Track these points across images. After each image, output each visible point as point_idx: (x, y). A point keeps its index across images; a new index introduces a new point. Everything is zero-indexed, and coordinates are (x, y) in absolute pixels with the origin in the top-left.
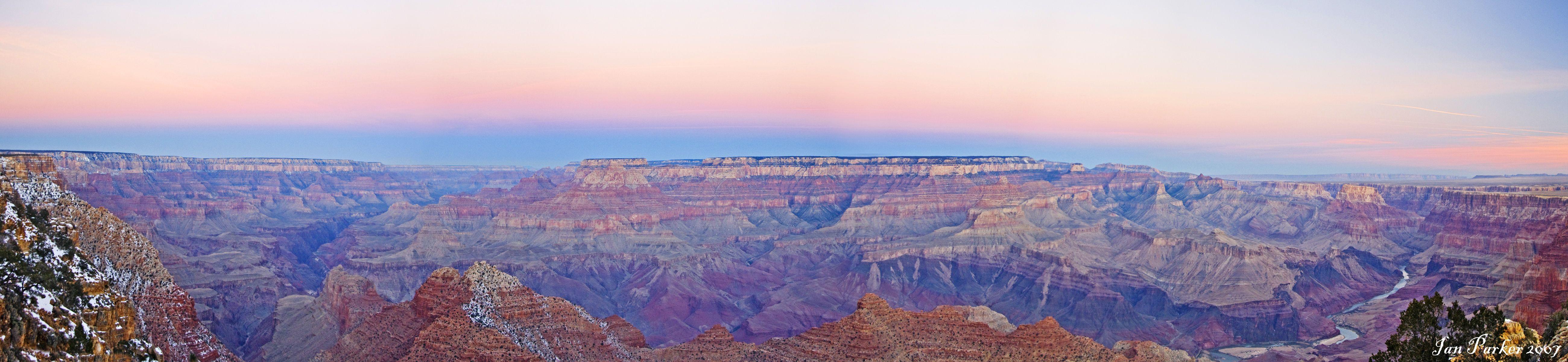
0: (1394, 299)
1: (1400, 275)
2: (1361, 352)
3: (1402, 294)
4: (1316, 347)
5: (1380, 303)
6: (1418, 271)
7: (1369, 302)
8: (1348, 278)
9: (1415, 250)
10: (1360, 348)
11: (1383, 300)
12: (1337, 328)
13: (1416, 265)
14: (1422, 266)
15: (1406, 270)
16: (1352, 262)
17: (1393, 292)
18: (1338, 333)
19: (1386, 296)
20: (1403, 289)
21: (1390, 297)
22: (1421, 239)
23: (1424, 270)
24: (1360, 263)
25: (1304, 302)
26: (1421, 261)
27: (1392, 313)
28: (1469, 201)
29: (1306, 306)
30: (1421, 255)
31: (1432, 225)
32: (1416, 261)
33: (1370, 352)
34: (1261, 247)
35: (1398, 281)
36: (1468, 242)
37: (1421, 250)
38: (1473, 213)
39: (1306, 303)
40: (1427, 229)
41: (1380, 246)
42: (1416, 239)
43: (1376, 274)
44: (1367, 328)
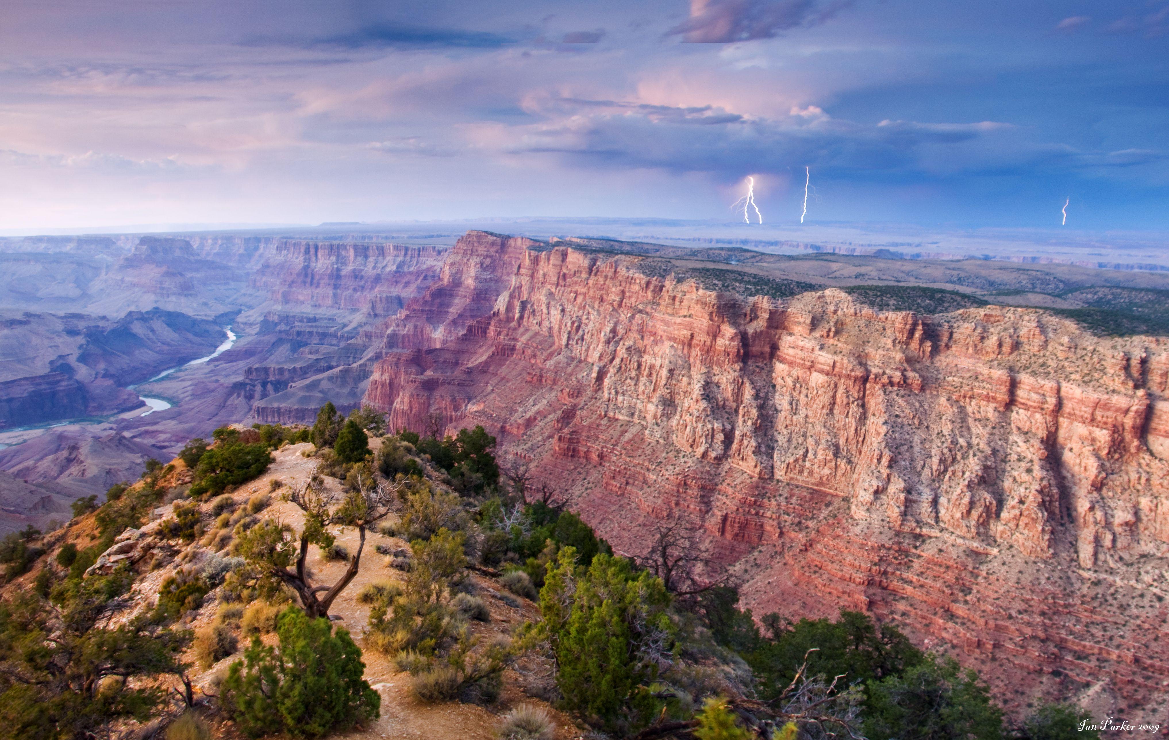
0: (216, 363)
1: (225, 337)
2: (174, 422)
3: (229, 356)
4: (115, 422)
5: (197, 369)
6: (247, 330)
7: (183, 368)
8: (153, 342)
9: (243, 308)
10: (173, 418)
11: (202, 364)
12: (141, 398)
13: (245, 324)
14: (251, 324)
15: (232, 330)
16: (158, 325)
17: (215, 355)
18: (143, 404)
19: (206, 359)
20: (227, 351)
21: (211, 361)
22: (251, 295)
23: (256, 329)
24: (169, 325)
25: (94, 373)
26: (252, 319)
27: (214, 378)
28: (312, 251)
29: (96, 378)
30: (251, 312)
31: (264, 279)
32: (244, 320)
33: (186, 422)
34: (28, 315)
35: (222, 342)
36: (312, 297)
37: (251, 307)
38: (319, 265)
39: (97, 374)
40: (258, 284)
41: (195, 305)
42: (244, 295)
43: (190, 336)
44: (182, 396)
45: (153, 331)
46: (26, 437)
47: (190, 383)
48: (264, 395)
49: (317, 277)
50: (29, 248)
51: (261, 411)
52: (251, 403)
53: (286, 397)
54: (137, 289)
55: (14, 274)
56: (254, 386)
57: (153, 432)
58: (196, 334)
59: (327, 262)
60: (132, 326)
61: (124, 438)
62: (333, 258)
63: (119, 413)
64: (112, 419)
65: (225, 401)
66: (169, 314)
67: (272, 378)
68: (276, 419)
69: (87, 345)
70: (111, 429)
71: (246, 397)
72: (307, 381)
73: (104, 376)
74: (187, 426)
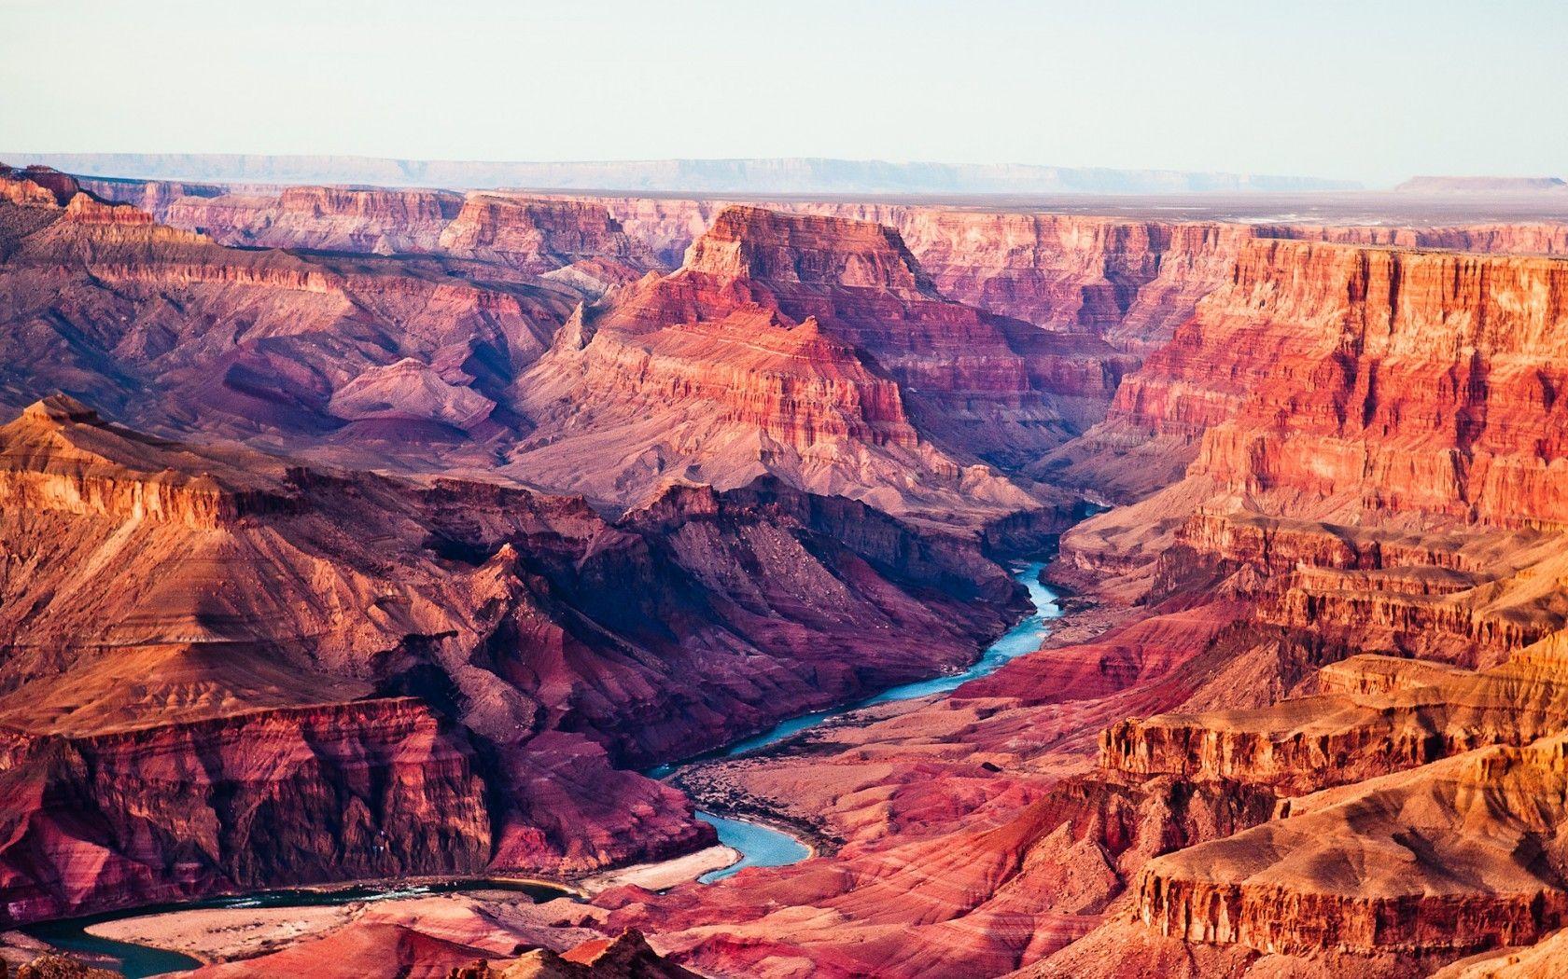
0: (986, 702)
1: (1020, 606)
3: (1039, 682)
4: (608, 899)
5: (914, 719)
7: (860, 711)
9: (1092, 497)
11: (930, 701)
13: (1097, 560)
14: (1126, 563)
18: (706, 838)
20: (1034, 660)
21: (967, 691)
22: (1124, 451)
23: (1144, 581)
24: (811, 547)
25: (530, 708)
26: (1125, 543)
27: (979, 758)
28: (1379, 285)
29: (537, 729)
30: (1121, 516)
31: (1177, 390)
32: (1097, 544)
33: (872, 917)
34: (303, 477)
35: (1008, 627)
36: (1369, 467)
37: (1122, 496)
38: (1402, 345)
39: (542, 713)
40: (1152, 408)
41: (910, 480)
42: (1100, 447)
43: (890, 594)
44: (851, 819)
45: (752, 565)
46: (275, 934)
47: (883, 770)
48: (1174, 839)
49: (1387, 392)
50: (299, 225)
51: (1168, 897)
52: (1127, 860)
53: (1262, 852)
54: (696, 406)
55: (243, 327)
56: (1140, 797)
57: (744, 946)
58: (913, 589)
59: (1438, 332)
60: (677, 543)
61: (650, 954)
62: (1463, 321)
63: (617, 865)
64: (593, 886)
65: (1022, 852)
66: (815, 505)
67: (1208, 771)
68: (1224, 933)
69: (513, 604)
70: (588, 922)
71: (1103, 840)
72: (1353, 795)
73: (568, 724)
74: (875, 933)
